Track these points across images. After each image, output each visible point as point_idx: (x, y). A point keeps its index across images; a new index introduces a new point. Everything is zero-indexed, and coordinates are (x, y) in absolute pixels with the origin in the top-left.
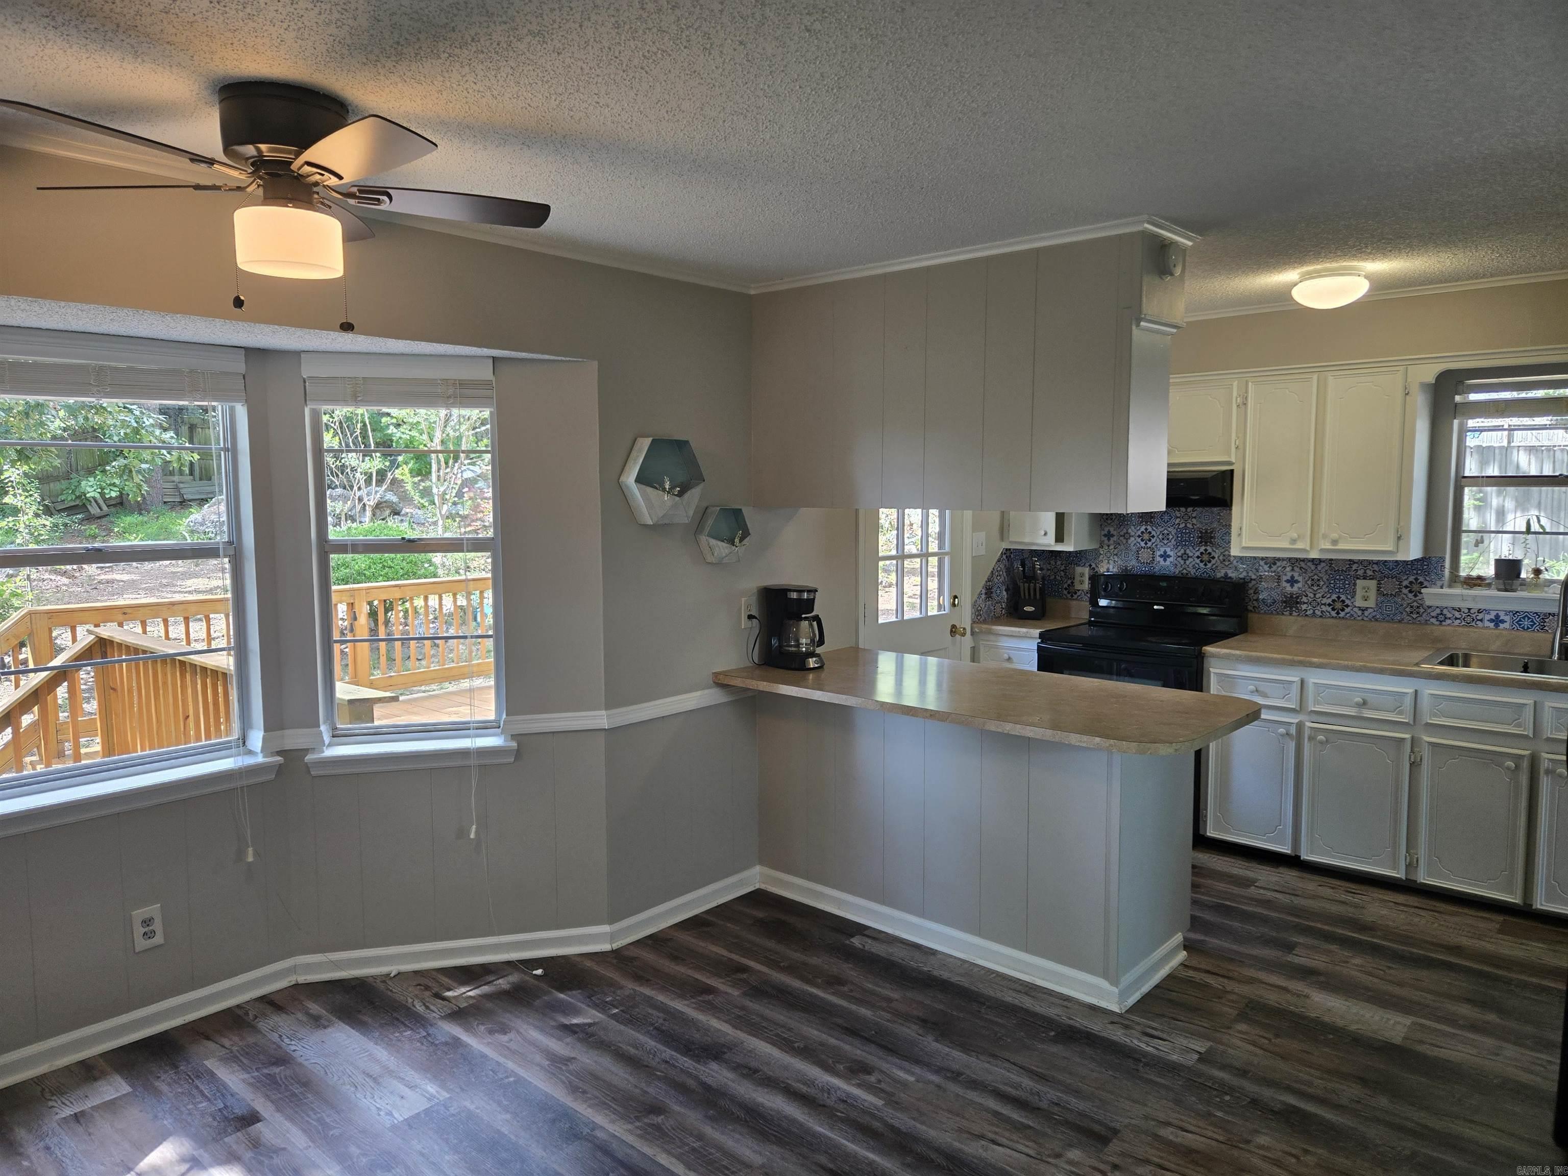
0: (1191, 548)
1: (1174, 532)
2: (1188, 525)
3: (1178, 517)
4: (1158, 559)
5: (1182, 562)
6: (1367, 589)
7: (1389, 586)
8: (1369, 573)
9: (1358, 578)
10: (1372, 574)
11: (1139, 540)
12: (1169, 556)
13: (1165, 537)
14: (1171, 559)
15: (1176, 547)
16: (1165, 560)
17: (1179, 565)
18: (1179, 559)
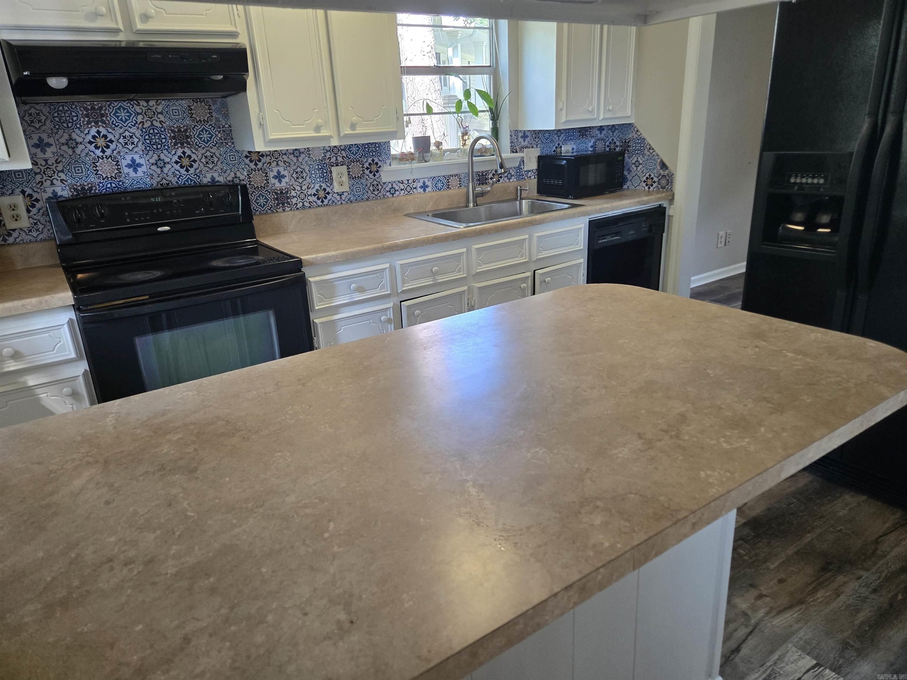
0: (165, 152)
1: (138, 133)
2: (155, 123)
3: (138, 114)
4: (126, 170)
5: (159, 171)
6: (340, 175)
7: (356, 169)
8: (340, 159)
9: (333, 166)
10: (342, 160)
11: (92, 147)
12: (140, 165)
13: (128, 141)
14: (144, 168)
15: (146, 152)
16: (136, 171)
17: (156, 175)
18: (154, 167)
